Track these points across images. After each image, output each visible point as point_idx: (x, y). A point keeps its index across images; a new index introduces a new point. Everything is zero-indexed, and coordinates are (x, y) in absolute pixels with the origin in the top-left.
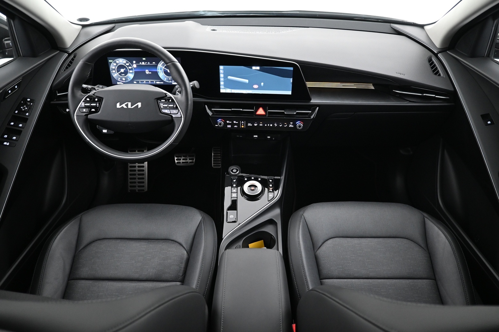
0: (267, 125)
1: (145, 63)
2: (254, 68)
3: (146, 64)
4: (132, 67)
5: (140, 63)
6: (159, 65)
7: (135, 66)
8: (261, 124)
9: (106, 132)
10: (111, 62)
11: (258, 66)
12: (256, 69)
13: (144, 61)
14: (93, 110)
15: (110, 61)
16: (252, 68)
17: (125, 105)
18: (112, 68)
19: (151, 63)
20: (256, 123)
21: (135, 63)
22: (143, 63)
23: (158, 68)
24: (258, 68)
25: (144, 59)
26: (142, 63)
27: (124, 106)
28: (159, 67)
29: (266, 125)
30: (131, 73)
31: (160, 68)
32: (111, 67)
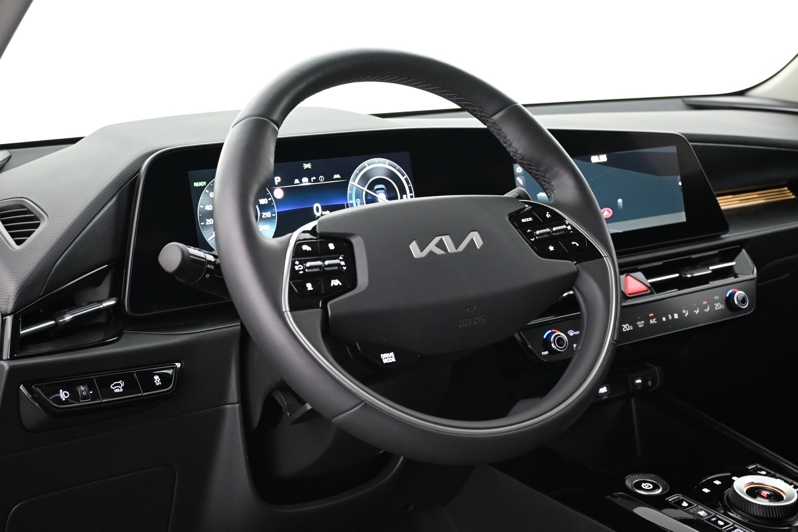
0: (667, 318)
1: (310, 181)
2: (595, 159)
3: (315, 181)
4: (268, 197)
5: (297, 181)
6: (351, 182)
7: (279, 193)
8: (652, 318)
9: (394, 360)
10: (202, 188)
11: (602, 153)
12: (600, 161)
13: (308, 174)
14: (335, 282)
15: (196, 184)
16: (590, 161)
17: (437, 245)
18: (203, 210)
19: (329, 177)
20: (640, 320)
21: (280, 184)
22: (305, 181)
23: (349, 192)
24: (603, 158)
25: (307, 166)
26: (301, 182)
27: (432, 247)
28: (351, 190)
29: (664, 319)
30: (267, 219)
31: (356, 190)
32: (200, 206)
